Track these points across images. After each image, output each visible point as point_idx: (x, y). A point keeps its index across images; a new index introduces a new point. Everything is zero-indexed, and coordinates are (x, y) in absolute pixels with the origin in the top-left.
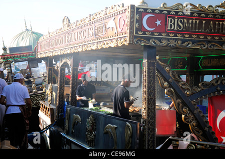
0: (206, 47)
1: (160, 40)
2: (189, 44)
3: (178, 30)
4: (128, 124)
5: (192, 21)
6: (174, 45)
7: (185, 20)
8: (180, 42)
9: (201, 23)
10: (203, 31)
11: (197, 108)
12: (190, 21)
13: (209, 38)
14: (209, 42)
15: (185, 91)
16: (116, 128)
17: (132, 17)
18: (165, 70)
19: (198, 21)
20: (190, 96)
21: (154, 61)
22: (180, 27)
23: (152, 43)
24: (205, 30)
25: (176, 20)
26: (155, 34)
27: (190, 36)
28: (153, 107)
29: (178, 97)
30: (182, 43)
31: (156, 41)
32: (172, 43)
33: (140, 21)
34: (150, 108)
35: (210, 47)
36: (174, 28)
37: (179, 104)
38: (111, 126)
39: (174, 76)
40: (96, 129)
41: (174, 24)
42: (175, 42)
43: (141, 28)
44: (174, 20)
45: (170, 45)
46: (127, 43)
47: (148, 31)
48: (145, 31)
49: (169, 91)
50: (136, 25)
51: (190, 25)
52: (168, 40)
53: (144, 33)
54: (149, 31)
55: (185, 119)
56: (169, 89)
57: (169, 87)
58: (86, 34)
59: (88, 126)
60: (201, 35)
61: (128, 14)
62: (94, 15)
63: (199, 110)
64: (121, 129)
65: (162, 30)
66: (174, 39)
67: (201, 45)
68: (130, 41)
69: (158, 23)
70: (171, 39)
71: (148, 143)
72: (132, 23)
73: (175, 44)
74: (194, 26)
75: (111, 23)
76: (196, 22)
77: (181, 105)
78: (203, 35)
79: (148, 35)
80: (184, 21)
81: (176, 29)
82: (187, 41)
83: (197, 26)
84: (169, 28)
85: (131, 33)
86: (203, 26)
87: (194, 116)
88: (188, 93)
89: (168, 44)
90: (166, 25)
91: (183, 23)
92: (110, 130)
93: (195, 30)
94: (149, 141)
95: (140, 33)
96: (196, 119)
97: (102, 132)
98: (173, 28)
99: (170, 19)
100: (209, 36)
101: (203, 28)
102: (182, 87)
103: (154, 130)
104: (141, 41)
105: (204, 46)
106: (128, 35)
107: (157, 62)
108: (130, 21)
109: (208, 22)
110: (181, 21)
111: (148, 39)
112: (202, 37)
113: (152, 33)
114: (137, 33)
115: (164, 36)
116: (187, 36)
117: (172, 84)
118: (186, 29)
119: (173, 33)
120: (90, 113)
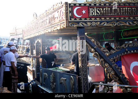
0: (116, 25)
1: (86, 23)
2: (105, 24)
3: (97, 16)
4: (72, 77)
5: (106, 9)
6: (95, 25)
7: (101, 9)
8: (99, 23)
10: (113, 14)
11: (114, 63)
12: (104, 9)
13: (117, 19)
14: (118, 21)
15: (105, 53)
16: (66, 80)
17: (67, 10)
18: (91, 41)
19: (109, 9)
20: (108, 56)
21: (84, 36)
22: (98, 13)
23: (81, 25)
24: (114, 14)
25: (95, 9)
26: (83, 19)
27: (105, 19)
28: (85, 65)
29: (101, 57)
30: (100, 23)
31: (83, 24)
32: (94, 24)
33: (72, 12)
34: (84, 65)
35: (119, 24)
36: (94, 14)
37: (102, 61)
38: (63, 79)
39: (98, 44)
40: (55, 81)
41: (94, 12)
42: (96, 23)
43: (73, 16)
44: (94, 10)
45: (92, 25)
46: (65, 26)
47: (77, 18)
48: (76, 18)
49: (95, 54)
50: (70, 15)
51: (105, 12)
52: (91, 22)
53: (75, 19)
54: (79, 18)
55: (107, 71)
56: (95, 53)
57: (95, 51)
58: (45, 22)
60: (112, 17)
62: (48, 11)
63: (115, 64)
64: (68, 80)
65: (87, 16)
66: (95, 21)
67: (113, 23)
68: (66, 25)
69: (84, 12)
70: (93, 21)
71: (84, 88)
72: (67, 13)
73: (96, 25)
74: (107, 12)
76: (108, 9)
77: (103, 62)
78: (113, 17)
79: (78, 20)
80: (100, 9)
81: (95, 15)
82: (103, 22)
83: (109, 12)
84: (91, 15)
85: (67, 20)
86: (113, 11)
87: (112, 68)
88: (107, 54)
89: (91, 24)
90: (89, 12)
91: (100, 11)
92: (62, 81)
93: (108, 14)
94: (84, 86)
95: (73, 19)
96: (114, 70)
97: (59, 83)
98: (93, 14)
99: (91, 9)
100: (117, 17)
101: (113, 13)
102: (103, 51)
103: (87, 79)
104: (73, 24)
105: (115, 24)
106: (65, 21)
107: (86, 37)
108: (66, 12)
110: (98, 10)
111: (78, 23)
112: (113, 19)
113: (80, 19)
114: (70, 20)
115: (88, 19)
116: (103, 18)
117: (96, 49)
118: (102, 14)
119: (94, 18)
120: (52, 71)
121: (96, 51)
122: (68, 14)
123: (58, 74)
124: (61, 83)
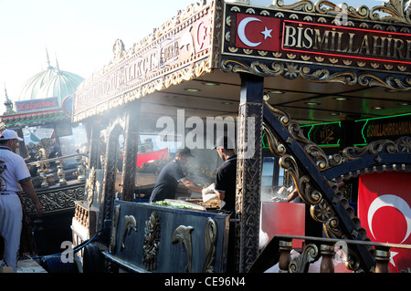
0: (355, 81)
1: (269, 64)
2: (323, 74)
3: (303, 49)
4: (211, 220)
5: (330, 34)
6: (295, 75)
7: (317, 31)
8: (306, 70)
9: (346, 37)
10: (350, 51)
11: (339, 194)
12: (327, 33)
13: (361, 65)
14: (361, 72)
15: (316, 162)
16: (191, 231)
17: (218, 21)
18: (279, 122)
19: (340, 34)
20: (324, 171)
21: (259, 104)
22: (308, 43)
23: (254, 69)
24: (353, 50)
25: (300, 29)
26: (262, 53)
27: (326, 60)
28: (255, 188)
29: (303, 172)
30: (312, 72)
31: (262, 66)
32: (292, 71)
33: (232, 29)
34: (250, 188)
35: (363, 81)
36: (297, 44)
37: (304, 184)
38: (183, 229)
39: (296, 133)
40: (159, 237)
41: (296, 36)
42: (298, 69)
43: (234, 41)
44: (297, 31)
45: (287, 74)
46: (208, 69)
47: (247, 47)
48: (242, 48)
49: (285, 161)
50: (226, 36)
51: (326, 41)
52: (285, 65)
53: (241, 51)
54: (250, 48)
55: (316, 212)
56: (287, 156)
57: (287, 153)
58: (147, 65)
59: (148, 234)
60: (346, 59)
62: (161, 29)
63: (342, 197)
64: (198, 232)
65: (276, 46)
66: (295, 64)
67: (346, 76)
68: (213, 63)
69: (267, 33)
70: (290, 63)
71: (244, 254)
73: (298, 74)
74: (333, 42)
76: (337, 35)
77: (308, 186)
78: (350, 59)
79: (247, 54)
80: (314, 32)
81: (299, 45)
82: (320, 68)
83: (339, 42)
84: (287, 44)
85: (216, 49)
86: (351, 42)
87: (333, 208)
88: (322, 165)
89: (285, 72)
90: (281, 37)
91: (313, 37)
92: (181, 236)
93: (336, 48)
94: (246, 249)
95: (233, 50)
96: (337, 215)
97: (168, 240)
98: (294, 44)
99: (288, 28)
100: (360, 61)
101: (351, 46)
102: (310, 154)
103: (256, 230)
104: (233, 64)
105: (352, 80)
106: (210, 53)
107: (265, 106)
109: (359, 36)
110: (309, 33)
111: (248, 62)
112: (347, 63)
113: (255, 51)
114: (226, 50)
115: (277, 57)
116: (320, 59)
117: (292, 147)
118: (318, 46)
119: (294, 53)
120: (151, 210)
121: (289, 151)
122: (221, 34)
123: (171, 216)
124: (176, 242)
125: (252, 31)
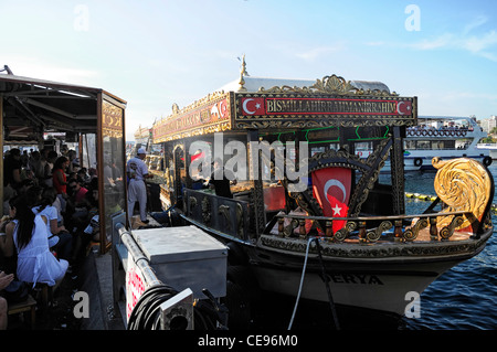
1: (261, 122)
2: (289, 124)
3: (277, 112)
4: (239, 204)
5: (290, 102)
7: (283, 102)
8: (280, 123)
9: (298, 103)
10: (301, 110)
12: (288, 102)
13: (306, 117)
14: (307, 120)
16: (228, 208)
17: (232, 103)
19: (295, 102)
22: (279, 108)
23: (253, 126)
25: (275, 102)
26: (256, 117)
27: (290, 116)
30: (283, 123)
31: (257, 124)
32: (273, 125)
33: (240, 106)
35: (309, 125)
36: (274, 110)
38: (223, 207)
40: (211, 210)
41: (273, 106)
42: (276, 123)
43: (241, 112)
44: (273, 103)
45: (271, 126)
46: (230, 128)
47: (248, 115)
48: (246, 115)
50: (237, 110)
51: (288, 106)
52: (269, 121)
53: (245, 117)
54: (250, 115)
59: (204, 208)
60: (299, 115)
61: (228, 100)
64: (232, 210)
65: (263, 112)
66: (274, 120)
67: (300, 123)
68: (232, 125)
69: (258, 106)
70: (271, 120)
72: (232, 108)
73: (276, 125)
74: (292, 106)
75: (214, 110)
76: (293, 102)
78: (301, 115)
79: (249, 118)
82: (287, 121)
83: (295, 106)
84: (269, 110)
85: (232, 118)
86: (301, 106)
89: (269, 125)
90: (265, 107)
91: (281, 105)
92: (223, 211)
93: (293, 110)
94: (259, 218)
95: (241, 117)
97: (216, 213)
98: (272, 110)
99: (268, 102)
100: (306, 115)
101: (301, 108)
103: (263, 207)
104: (243, 125)
105: (303, 125)
106: (230, 120)
109: (304, 102)
110: (279, 103)
111: (250, 122)
112: (300, 117)
113: (253, 116)
114: (238, 118)
115: (264, 118)
116: (286, 116)
118: (285, 110)
119: (273, 115)
120: (204, 195)
122: (234, 110)
124: (221, 214)
125: (250, 106)
